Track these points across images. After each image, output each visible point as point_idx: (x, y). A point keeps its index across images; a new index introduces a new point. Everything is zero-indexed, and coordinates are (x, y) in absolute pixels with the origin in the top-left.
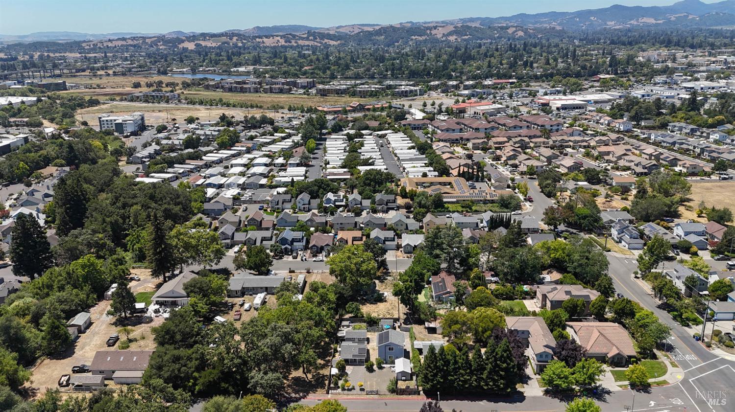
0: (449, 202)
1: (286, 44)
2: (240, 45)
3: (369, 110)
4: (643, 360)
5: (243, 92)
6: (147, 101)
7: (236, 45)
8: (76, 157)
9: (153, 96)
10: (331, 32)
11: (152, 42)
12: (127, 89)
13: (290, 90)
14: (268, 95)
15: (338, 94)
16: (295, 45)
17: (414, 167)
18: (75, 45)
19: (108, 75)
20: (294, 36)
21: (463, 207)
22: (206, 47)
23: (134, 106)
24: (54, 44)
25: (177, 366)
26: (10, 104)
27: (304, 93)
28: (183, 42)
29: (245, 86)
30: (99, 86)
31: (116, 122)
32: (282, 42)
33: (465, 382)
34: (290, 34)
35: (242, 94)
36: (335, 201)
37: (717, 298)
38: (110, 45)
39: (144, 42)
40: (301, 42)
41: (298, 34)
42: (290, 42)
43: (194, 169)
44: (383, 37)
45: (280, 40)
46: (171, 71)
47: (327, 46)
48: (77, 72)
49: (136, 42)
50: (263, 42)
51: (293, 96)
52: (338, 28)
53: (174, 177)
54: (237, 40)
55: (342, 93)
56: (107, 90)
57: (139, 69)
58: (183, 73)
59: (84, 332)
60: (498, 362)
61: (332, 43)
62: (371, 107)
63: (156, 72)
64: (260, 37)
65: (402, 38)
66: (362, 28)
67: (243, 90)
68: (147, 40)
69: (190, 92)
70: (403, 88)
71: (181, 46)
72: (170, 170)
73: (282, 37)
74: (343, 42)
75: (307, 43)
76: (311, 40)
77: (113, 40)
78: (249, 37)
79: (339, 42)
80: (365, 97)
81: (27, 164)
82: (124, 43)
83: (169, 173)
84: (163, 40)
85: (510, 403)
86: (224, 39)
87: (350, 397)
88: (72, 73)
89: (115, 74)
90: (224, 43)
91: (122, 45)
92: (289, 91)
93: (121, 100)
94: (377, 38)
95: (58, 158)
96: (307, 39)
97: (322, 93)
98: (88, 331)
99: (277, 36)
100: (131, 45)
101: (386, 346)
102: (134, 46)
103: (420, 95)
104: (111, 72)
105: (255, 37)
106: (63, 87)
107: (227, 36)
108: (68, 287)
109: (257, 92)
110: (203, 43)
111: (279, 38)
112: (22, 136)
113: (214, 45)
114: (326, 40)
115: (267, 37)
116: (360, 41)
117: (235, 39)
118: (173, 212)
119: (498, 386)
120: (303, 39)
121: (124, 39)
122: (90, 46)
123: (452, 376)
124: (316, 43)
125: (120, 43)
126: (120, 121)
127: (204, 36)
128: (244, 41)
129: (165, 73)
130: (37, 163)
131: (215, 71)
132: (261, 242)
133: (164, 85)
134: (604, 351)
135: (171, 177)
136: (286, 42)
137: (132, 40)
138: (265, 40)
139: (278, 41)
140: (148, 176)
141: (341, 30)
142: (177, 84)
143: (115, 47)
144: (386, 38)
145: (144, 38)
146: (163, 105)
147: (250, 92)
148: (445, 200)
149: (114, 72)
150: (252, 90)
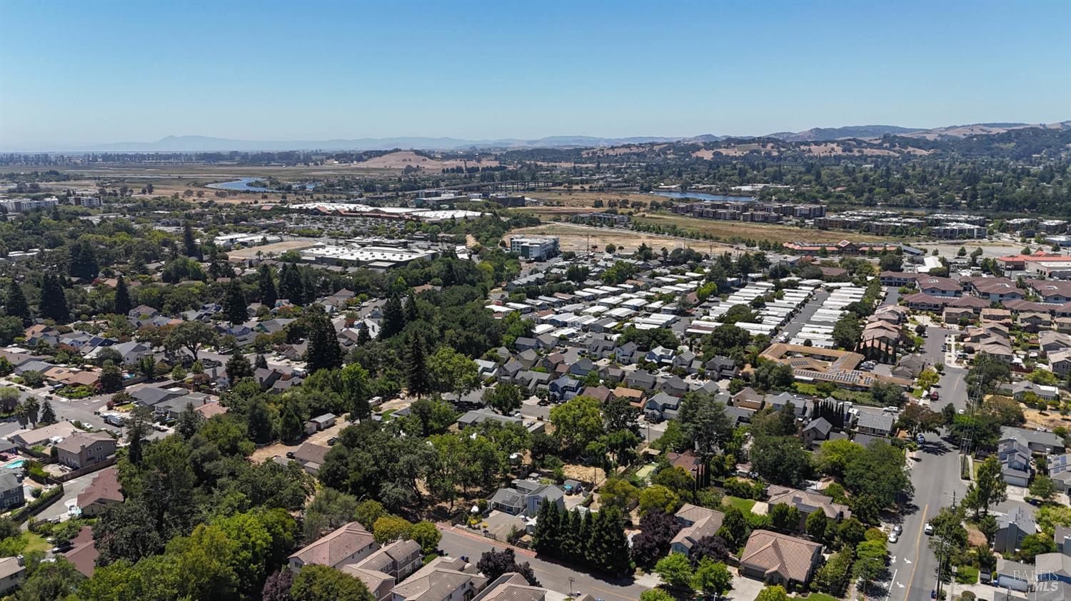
0: (802, 381)
1: (844, 154)
2: (775, 154)
3: (863, 253)
4: (820, 593)
5: (716, 219)
6: (590, 224)
7: (768, 154)
8: (453, 278)
9: (600, 218)
10: (930, 137)
11: (660, 150)
12: (588, 208)
13: (779, 218)
14: (748, 224)
15: (844, 227)
16: (857, 154)
17: (814, 332)
18: (574, 154)
19: (584, 190)
20: (859, 143)
21: (818, 390)
22: (727, 156)
23: (572, 229)
24: (553, 151)
25: (338, 463)
26: (453, 218)
27: (797, 224)
28: (699, 150)
29: (720, 211)
30: (559, 204)
31: (524, 244)
32: (839, 151)
33: (570, 546)
34: (854, 140)
35: (714, 221)
36: (662, 357)
37: (1023, 559)
38: (611, 153)
39: (652, 150)
40: (867, 151)
41: (867, 139)
42: (851, 151)
43: (556, 302)
44: (1013, 144)
45: (836, 148)
46: (657, 187)
47: (908, 157)
48: (553, 186)
49: (641, 150)
50: (810, 151)
51: (780, 227)
52: (947, 129)
53: (528, 308)
54: (772, 147)
55: (850, 228)
56: (565, 208)
57: (624, 184)
58: (670, 191)
59: (322, 430)
60: (603, 532)
61: (919, 152)
62: (867, 249)
63: (638, 188)
64: (806, 144)
65: (1049, 147)
66: (988, 129)
67: (716, 216)
68: (655, 148)
69: (653, 216)
70: (954, 226)
71: (694, 155)
72: (528, 301)
73: (839, 143)
74: (939, 151)
75: (877, 152)
76: (886, 148)
77: (616, 147)
78: (791, 143)
79: (932, 151)
80: (883, 235)
81: (406, 279)
82: (627, 151)
83: (526, 304)
84: (674, 147)
85: (611, 583)
86: (754, 146)
87: (470, 534)
88: (548, 186)
89: (591, 190)
90: (752, 152)
91: (624, 154)
92: (777, 220)
93: (567, 221)
94: (1002, 146)
95: (437, 277)
96: (880, 146)
97: (822, 225)
98: (326, 430)
99: (833, 142)
100: (634, 154)
101: (534, 498)
102: (638, 155)
103: (979, 237)
104: (587, 187)
105: (798, 144)
106: (521, 202)
107: (759, 142)
108: (328, 389)
109: (734, 219)
110: (724, 152)
111: (834, 145)
112: (430, 252)
113: (739, 154)
114: (910, 149)
115: (817, 143)
116: (970, 150)
117: (769, 146)
118: (475, 340)
119: (600, 560)
120: (872, 146)
121: (629, 146)
122: (588, 154)
123: (559, 536)
124: (891, 153)
125: (623, 151)
126: (527, 245)
127: (730, 142)
128: (782, 149)
129: (647, 190)
130: (417, 279)
131: (711, 189)
132: (536, 385)
133: (629, 206)
134: (765, 565)
135: (525, 309)
136: (843, 151)
137: (638, 147)
138: (813, 147)
139: (833, 149)
140: (504, 305)
141: (950, 133)
142: (645, 205)
143: (617, 155)
144: (1018, 146)
145: (652, 144)
146: (606, 229)
147: (725, 219)
148: (797, 377)
149: (591, 187)
150: (727, 217)
